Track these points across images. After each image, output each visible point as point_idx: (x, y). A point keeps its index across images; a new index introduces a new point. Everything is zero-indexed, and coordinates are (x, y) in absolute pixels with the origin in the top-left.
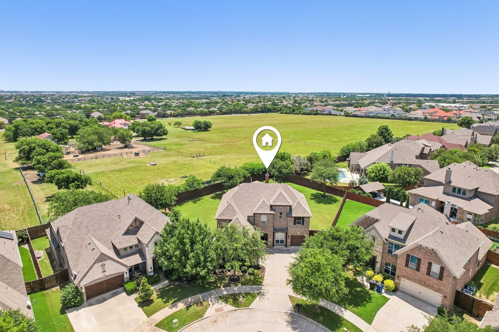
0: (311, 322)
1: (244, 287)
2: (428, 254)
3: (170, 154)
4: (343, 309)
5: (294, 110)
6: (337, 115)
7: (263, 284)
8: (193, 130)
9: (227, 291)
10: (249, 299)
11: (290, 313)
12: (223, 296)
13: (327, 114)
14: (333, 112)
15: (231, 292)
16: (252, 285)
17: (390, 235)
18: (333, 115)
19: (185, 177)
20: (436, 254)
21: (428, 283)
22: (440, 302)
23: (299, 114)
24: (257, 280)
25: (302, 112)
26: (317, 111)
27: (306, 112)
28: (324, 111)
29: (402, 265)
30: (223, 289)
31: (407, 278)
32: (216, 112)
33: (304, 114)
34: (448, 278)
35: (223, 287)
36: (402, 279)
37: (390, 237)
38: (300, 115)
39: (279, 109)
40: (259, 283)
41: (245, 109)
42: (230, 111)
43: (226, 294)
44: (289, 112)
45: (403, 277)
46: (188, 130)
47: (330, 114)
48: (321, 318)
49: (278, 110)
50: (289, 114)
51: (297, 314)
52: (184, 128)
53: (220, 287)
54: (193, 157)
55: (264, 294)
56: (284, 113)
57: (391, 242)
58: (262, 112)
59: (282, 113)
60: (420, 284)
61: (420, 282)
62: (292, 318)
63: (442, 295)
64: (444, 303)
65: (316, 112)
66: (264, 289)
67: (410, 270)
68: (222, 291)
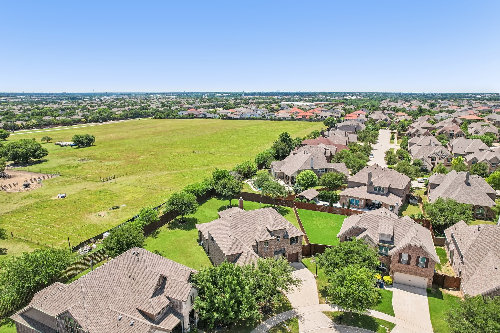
0: (354, 329)
1: (280, 315)
2: (417, 251)
3: (71, 181)
4: (368, 310)
5: (168, 115)
6: (212, 118)
7: (294, 307)
8: (72, 146)
9: (269, 324)
10: (294, 325)
11: (334, 327)
12: (270, 329)
13: (203, 118)
14: (209, 115)
15: (274, 324)
16: (285, 311)
17: (379, 240)
18: (209, 118)
19: (116, 208)
20: (423, 249)
21: (417, 272)
22: (426, 285)
23: (174, 118)
24: (285, 305)
25: (178, 116)
26: (193, 114)
27: (181, 116)
28: (200, 114)
29: (396, 263)
30: (264, 323)
31: (400, 271)
32: (81, 120)
33: (180, 118)
34: (432, 265)
35: (263, 321)
36: (395, 273)
37: (381, 241)
38: (176, 119)
39: (150, 113)
40: (289, 307)
41: (114, 115)
42: (98, 119)
43: (270, 327)
44: (164, 117)
45: (397, 271)
46: (65, 146)
47: (206, 117)
48: (360, 323)
49: (150, 115)
50: (163, 118)
51: (340, 326)
52: (58, 144)
53: (260, 322)
54: (104, 181)
55: (301, 317)
56: (159, 118)
57: (382, 245)
58: (133, 117)
59: (155, 118)
60: (410, 274)
61: (411, 272)
62: (338, 330)
63: (427, 279)
64: (429, 284)
65: (192, 116)
66: (298, 312)
67: (402, 265)
68: (265, 326)
